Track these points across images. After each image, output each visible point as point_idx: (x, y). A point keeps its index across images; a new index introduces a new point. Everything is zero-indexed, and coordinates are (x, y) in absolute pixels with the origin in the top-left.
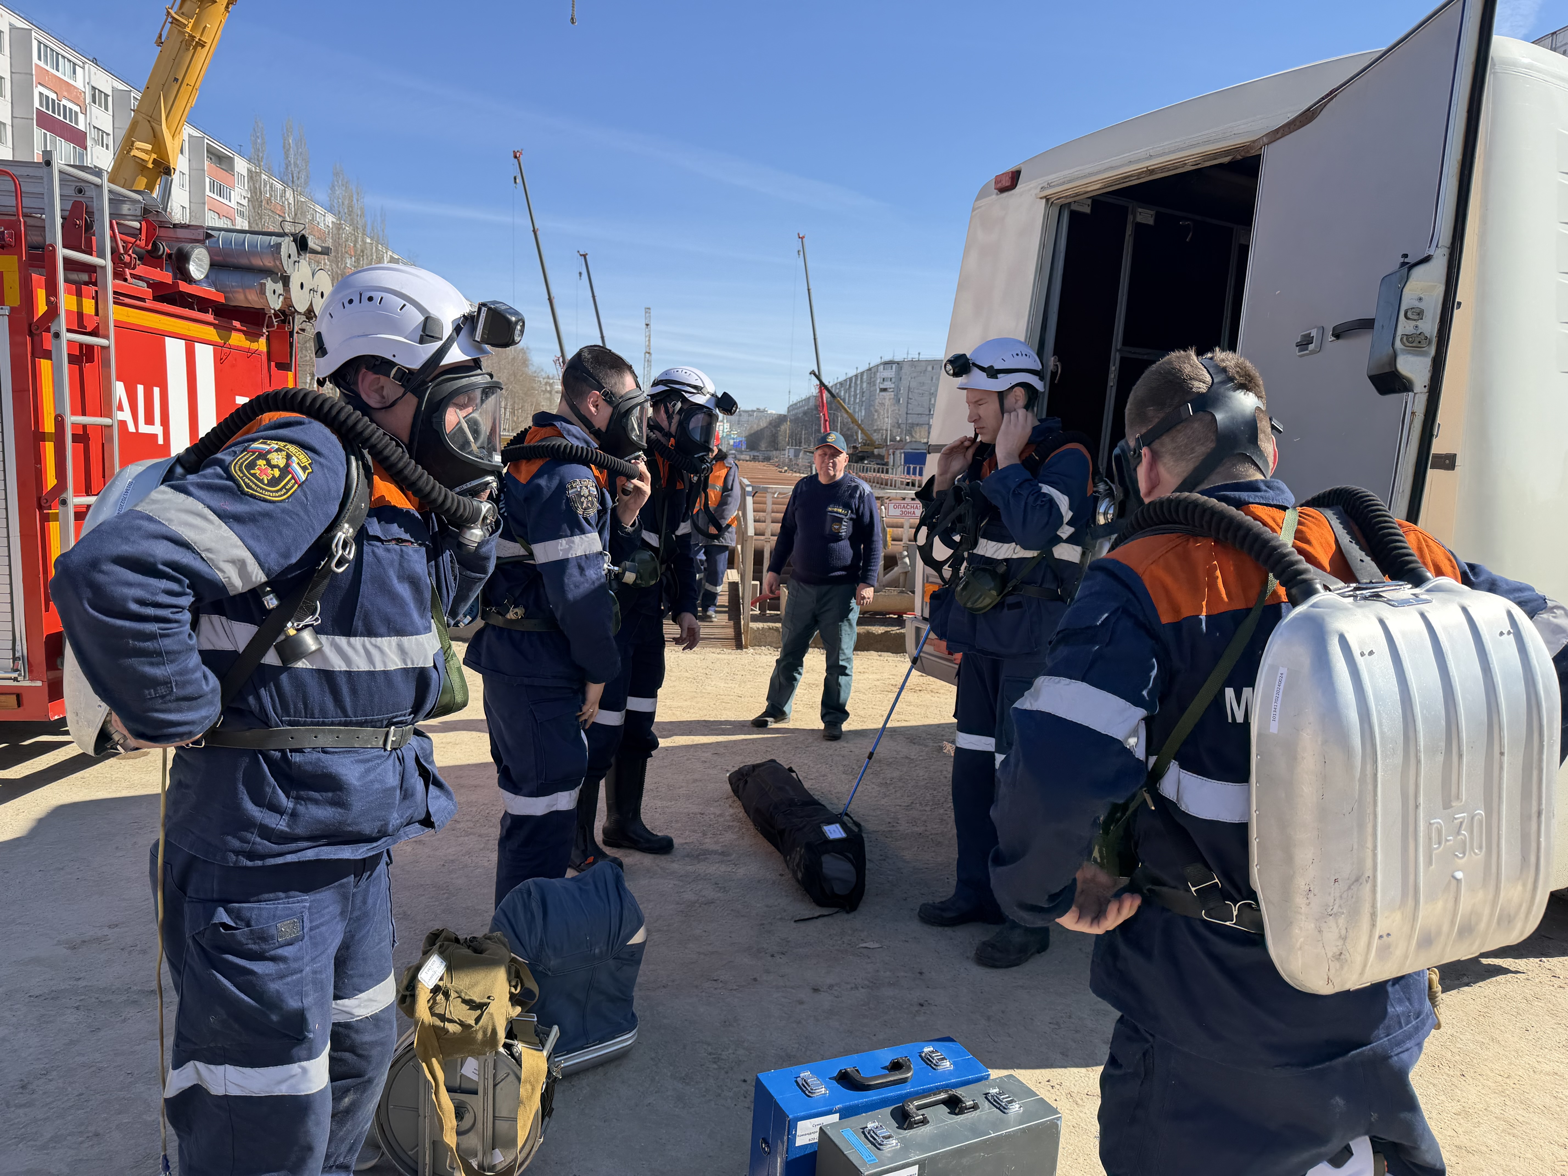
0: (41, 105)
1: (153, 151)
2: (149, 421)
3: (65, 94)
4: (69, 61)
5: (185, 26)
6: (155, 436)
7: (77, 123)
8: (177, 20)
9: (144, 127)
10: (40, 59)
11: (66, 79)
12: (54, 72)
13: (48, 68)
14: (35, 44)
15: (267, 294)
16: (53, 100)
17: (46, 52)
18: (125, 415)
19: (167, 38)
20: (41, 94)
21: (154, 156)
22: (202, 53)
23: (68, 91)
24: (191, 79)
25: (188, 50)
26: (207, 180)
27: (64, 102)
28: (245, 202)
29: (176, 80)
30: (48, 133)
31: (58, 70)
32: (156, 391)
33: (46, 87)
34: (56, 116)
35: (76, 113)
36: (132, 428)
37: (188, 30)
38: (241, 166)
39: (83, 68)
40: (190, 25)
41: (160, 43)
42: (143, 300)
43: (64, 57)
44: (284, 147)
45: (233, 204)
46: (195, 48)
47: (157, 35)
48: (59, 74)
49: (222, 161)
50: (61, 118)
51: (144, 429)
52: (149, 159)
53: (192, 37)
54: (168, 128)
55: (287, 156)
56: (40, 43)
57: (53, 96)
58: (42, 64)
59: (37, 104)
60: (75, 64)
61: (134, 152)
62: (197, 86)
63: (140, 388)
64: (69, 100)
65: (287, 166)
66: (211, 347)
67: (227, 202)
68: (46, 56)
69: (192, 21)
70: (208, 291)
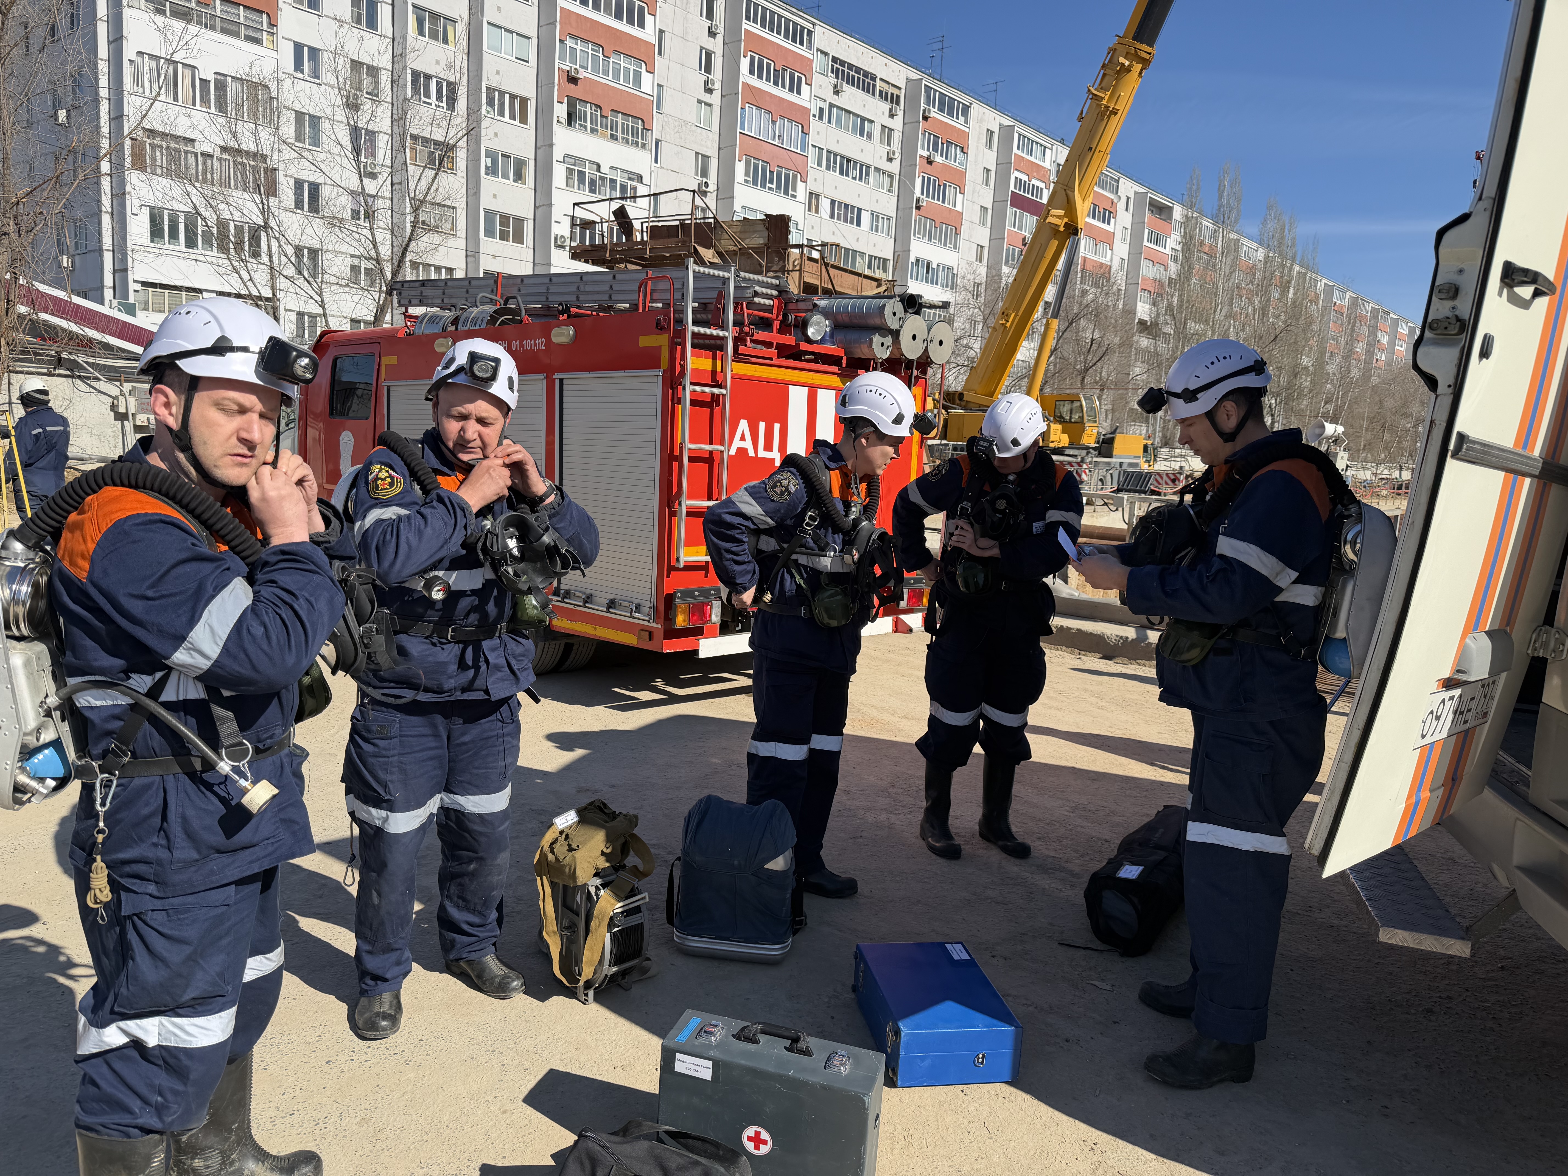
0: (1015, 188)
1: (1065, 215)
2: (768, 447)
3: (1035, 174)
4: (1041, 145)
5: (1103, 98)
6: (773, 460)
7: (1041, 198)
8: (1096, 95)
9: (1061, 196)
10: (1018, 149)
11: (1037, 161)
12: (1029, 157)
13: (1024, 155)
14: (1016, 136)
15: (874, 346)
16: (1025, 182)
17: (1024, 141)
18: (748, 444)
19: (1087, 113)
20: (1016, 178)
21: (1066, 220)
22: (1114, 120)
23: (1038, 172)
24: (1102, 147)
25: (1102, 120)
26: (1146, 231)
27: (1034, 182)
28: (1179, 248)
29: (1090, 149)
30: (1018, 211)
31: (1031, 155)
32: (777, 427)
33: (1021, 172)
34: (1026, 195)
35: (1042, 189)
36: (751, 453)
37: (1104, 102)
38: (1178, 212)
39: (1051, 149)
40: (1106, 98)
41: (1081, 118)
42: (772, 359)
43: (1037, 143)
44: (1219, 189)
45: (1168, 251)
46: (1109, 117)
47: (1079, 112)
48: (1032, 159)
49: (1161, 211)
50: (1030, 196)
51: (762, 454)
52: (1061, 223)
53: (1107, 107)
54: (1080, 192)
55: (1221, 197)
56: (1020, 135)
57: (1025, 178)
58: (1020, 153)
59: (1012, 188)
60: (1045, 147)
61: (1050, 219)
62: (1108, 151)
63: (762, 425)
64: (1038, 179)
65: (1220, 206)
66: (834, 392)
67: (1161, 249)
68: (1023, 145)
69: (1109, 93)
70: (830, 348)
